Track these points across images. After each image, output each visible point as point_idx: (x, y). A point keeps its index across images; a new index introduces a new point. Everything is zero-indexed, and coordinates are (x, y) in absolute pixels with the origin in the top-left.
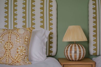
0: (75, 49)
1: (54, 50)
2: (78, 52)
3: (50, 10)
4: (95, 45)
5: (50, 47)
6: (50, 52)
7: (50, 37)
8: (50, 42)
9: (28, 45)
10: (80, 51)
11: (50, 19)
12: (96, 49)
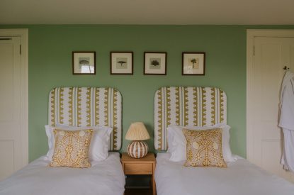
0: (137, 147)
1: (118, 145)
2: (139, 151)
3: (115, 105)
4: (160, 140)
5: (114, 142)
6: (115, 146)
7: (115, 132)
8: (115, 137)
9: (88, 147)
10: (142, 149)
11: (115, 114)
12: (160, 145)
